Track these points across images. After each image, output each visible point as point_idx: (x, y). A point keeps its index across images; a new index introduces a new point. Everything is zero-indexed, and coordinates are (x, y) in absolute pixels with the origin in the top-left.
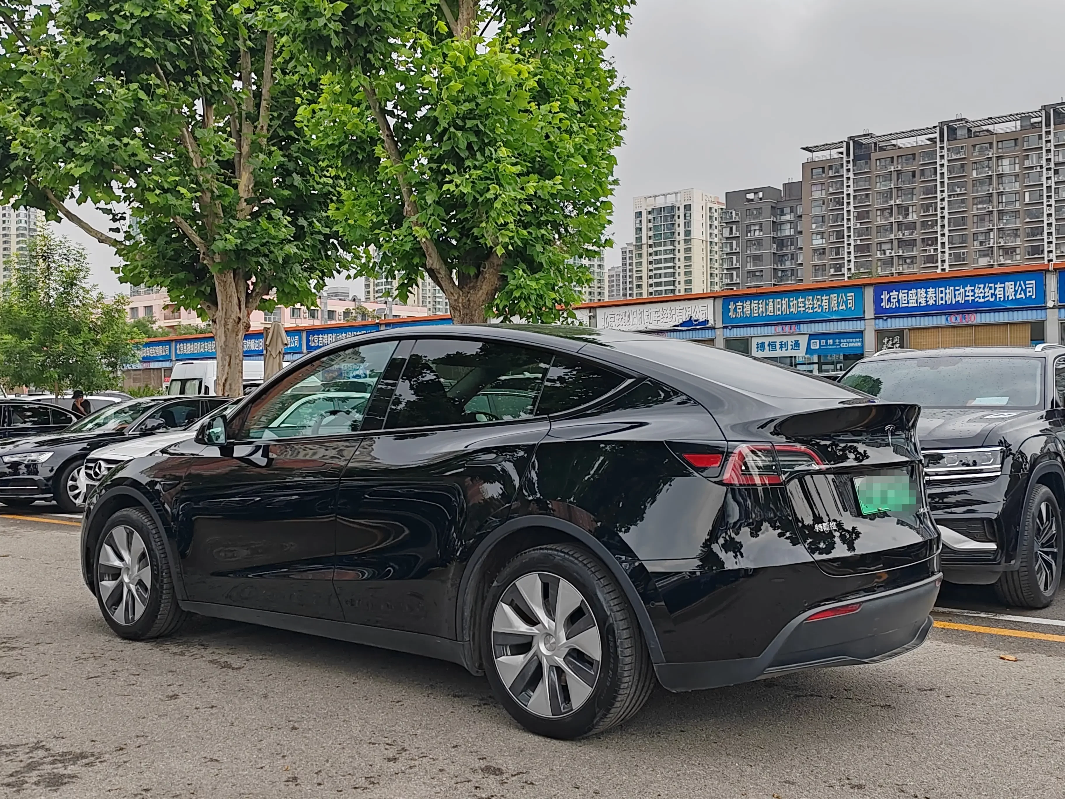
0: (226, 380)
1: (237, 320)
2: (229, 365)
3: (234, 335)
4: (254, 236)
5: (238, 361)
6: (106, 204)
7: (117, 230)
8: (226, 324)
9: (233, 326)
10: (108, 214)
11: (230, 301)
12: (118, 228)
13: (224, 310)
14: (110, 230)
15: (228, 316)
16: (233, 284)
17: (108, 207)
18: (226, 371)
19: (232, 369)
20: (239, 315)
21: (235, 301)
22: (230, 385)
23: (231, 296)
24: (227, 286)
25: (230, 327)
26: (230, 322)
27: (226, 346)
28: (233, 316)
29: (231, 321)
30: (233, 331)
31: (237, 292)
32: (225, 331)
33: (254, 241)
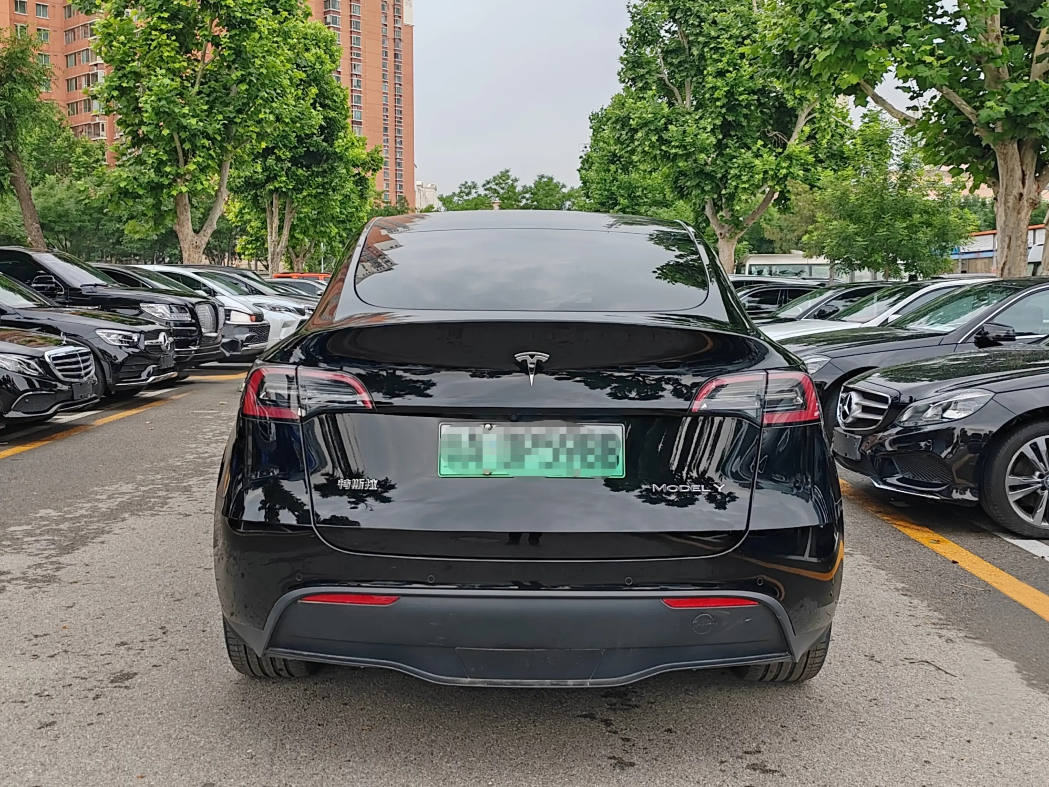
0: (1004, 264)
1: (1018, 197)
2: (1009, 247)
3: (1016, 213)
4: (1034, 98)
5: (1019, 243)
6: (904, 82)
7: (915, 108)
8: (1006, 202)
9: (1014, 204)
10: (909, 93)
11: (1011, 176)
12: (915, 106)
13: (1005, 186)
14: (908, 108)
15: (1008, 192)
16: (1017, 156)
17: (907, 85)
18: (1005, 254)
19: (1012, 252)
20: (1021, 191)
21: (1019, 174)
22: (1009, 269)
23: (1013, 170)
24: (1009, 159)
25: (1010, 204)
26: (1011, 200)
27: (1006, 226)
28: (1015, 192)
29: (1012, 197)
30: (1014, 209)
31: (1022, 165)
32: (1005, 210)
33: (1034, 104)
